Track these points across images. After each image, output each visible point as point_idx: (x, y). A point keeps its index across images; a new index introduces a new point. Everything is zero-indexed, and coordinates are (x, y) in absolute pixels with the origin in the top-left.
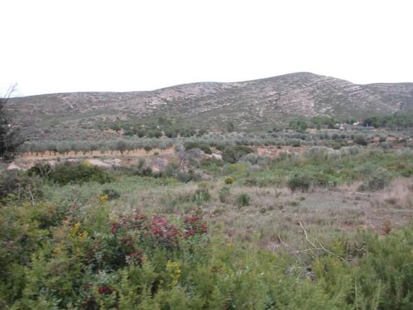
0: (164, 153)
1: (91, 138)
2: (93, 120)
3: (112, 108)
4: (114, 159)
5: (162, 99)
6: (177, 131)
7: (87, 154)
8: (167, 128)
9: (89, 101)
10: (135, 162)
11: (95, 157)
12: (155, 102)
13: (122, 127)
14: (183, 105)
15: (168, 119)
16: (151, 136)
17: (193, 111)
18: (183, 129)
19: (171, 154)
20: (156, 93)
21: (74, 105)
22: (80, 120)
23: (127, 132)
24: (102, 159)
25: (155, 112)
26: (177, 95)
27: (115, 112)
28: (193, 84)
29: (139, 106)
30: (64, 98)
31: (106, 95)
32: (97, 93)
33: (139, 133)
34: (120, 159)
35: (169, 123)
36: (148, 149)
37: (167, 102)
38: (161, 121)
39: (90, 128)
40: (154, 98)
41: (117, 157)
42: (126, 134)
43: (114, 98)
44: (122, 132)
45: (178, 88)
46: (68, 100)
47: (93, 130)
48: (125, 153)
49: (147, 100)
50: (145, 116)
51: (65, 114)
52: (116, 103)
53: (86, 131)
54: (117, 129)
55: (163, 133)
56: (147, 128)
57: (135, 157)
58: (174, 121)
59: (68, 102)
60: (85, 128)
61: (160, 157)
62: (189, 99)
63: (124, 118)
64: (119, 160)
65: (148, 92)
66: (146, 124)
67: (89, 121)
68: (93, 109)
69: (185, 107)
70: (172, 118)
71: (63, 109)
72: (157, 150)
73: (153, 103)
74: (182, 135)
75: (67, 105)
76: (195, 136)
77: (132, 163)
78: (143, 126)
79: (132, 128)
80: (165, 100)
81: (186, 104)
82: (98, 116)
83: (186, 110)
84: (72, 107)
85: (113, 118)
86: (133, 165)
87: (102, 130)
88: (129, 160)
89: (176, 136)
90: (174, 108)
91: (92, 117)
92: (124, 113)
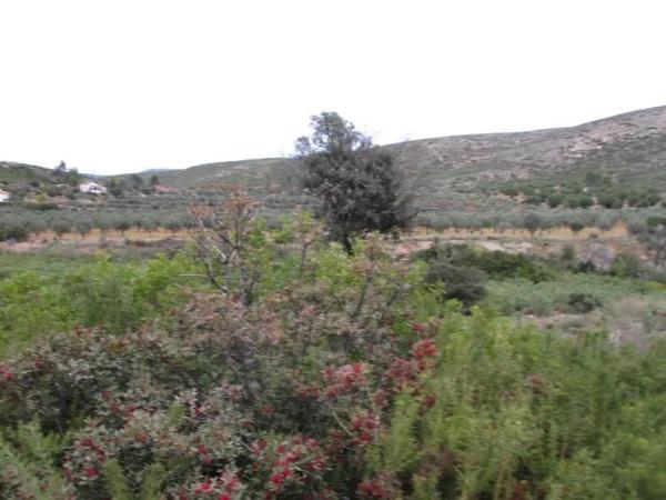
0: (607, 235)
1: (471, 208)
2: (474, 179)
3: (504, 159)
4: (519, 242)
5: (594, 140)
6: (623, 197)
7: (476, 234)
8: (603, 190)
9: (468, 149)
10: (557, 249)
11: (490, 239)
12: (580, 146)
13: (521, 189)
14: (635, 149)
15: (604, 175)
16: (573, 205)
17: (655, 159)
18: (634, 193)
19: (621, 237)
20: (583, 130)
21: (444, 157)
22: (454, 179)
23: (531, 197)
24: (502, 241)
25: (579, 162)
26: (622, 132)
27: (509, 165)
28: (656, 109)
29: (550, 154)
30: (430, 146)
31: (495, 137)
32: (479, 135)
33: (551, 200)
34: (530, 242)
35: (607, 181)
36: (576, 227)
37: (604, 144)
38: (591, 179)
39: (470, 192)
40: (577, 139)
41: (526, 240)
42: (528, 202)
43: (507, 143)
44: (520, 198)
45: (624, 119)
46: (437, 149)
47: (473, 195)
48: (537, 232)
49: (564, 143)
50: (560, 170)
51: (431, 171)
52: (512, 151)
53: (463, 196)
54: (512, 193)
55: (595, 199)
56: (563, 192)
57: (555, 240)
58: (614, 179)
59: (436, 152)
60: (461, 192)
61: (600, 242)
62: (646, 137)
63: (523, 175)
64: (529, 245)
65: (567, 129)
66: (563, 185)
67: (467, 181)
68: (474, 161)
69: (639, 152)
70: (612, 173)
71: (428, 163)
72: (594, 230)
73: (576, 148)
74: (632, 204)
75: (434, 156)
76: (658, 205)
77: (551, 250)
78: (557, 188)
79: (537, 191)
80: (599, 142)
81: (639, 147)
82: (482, 173)
83: (640, 159)
84: (441, 159)
85: (506, 175)
86: (552, 255)
87: (489, 195)
88: (546, 245)
89: (620, 206)
90: (616, 155)
91: (472, 175)
92: (523, 166)
